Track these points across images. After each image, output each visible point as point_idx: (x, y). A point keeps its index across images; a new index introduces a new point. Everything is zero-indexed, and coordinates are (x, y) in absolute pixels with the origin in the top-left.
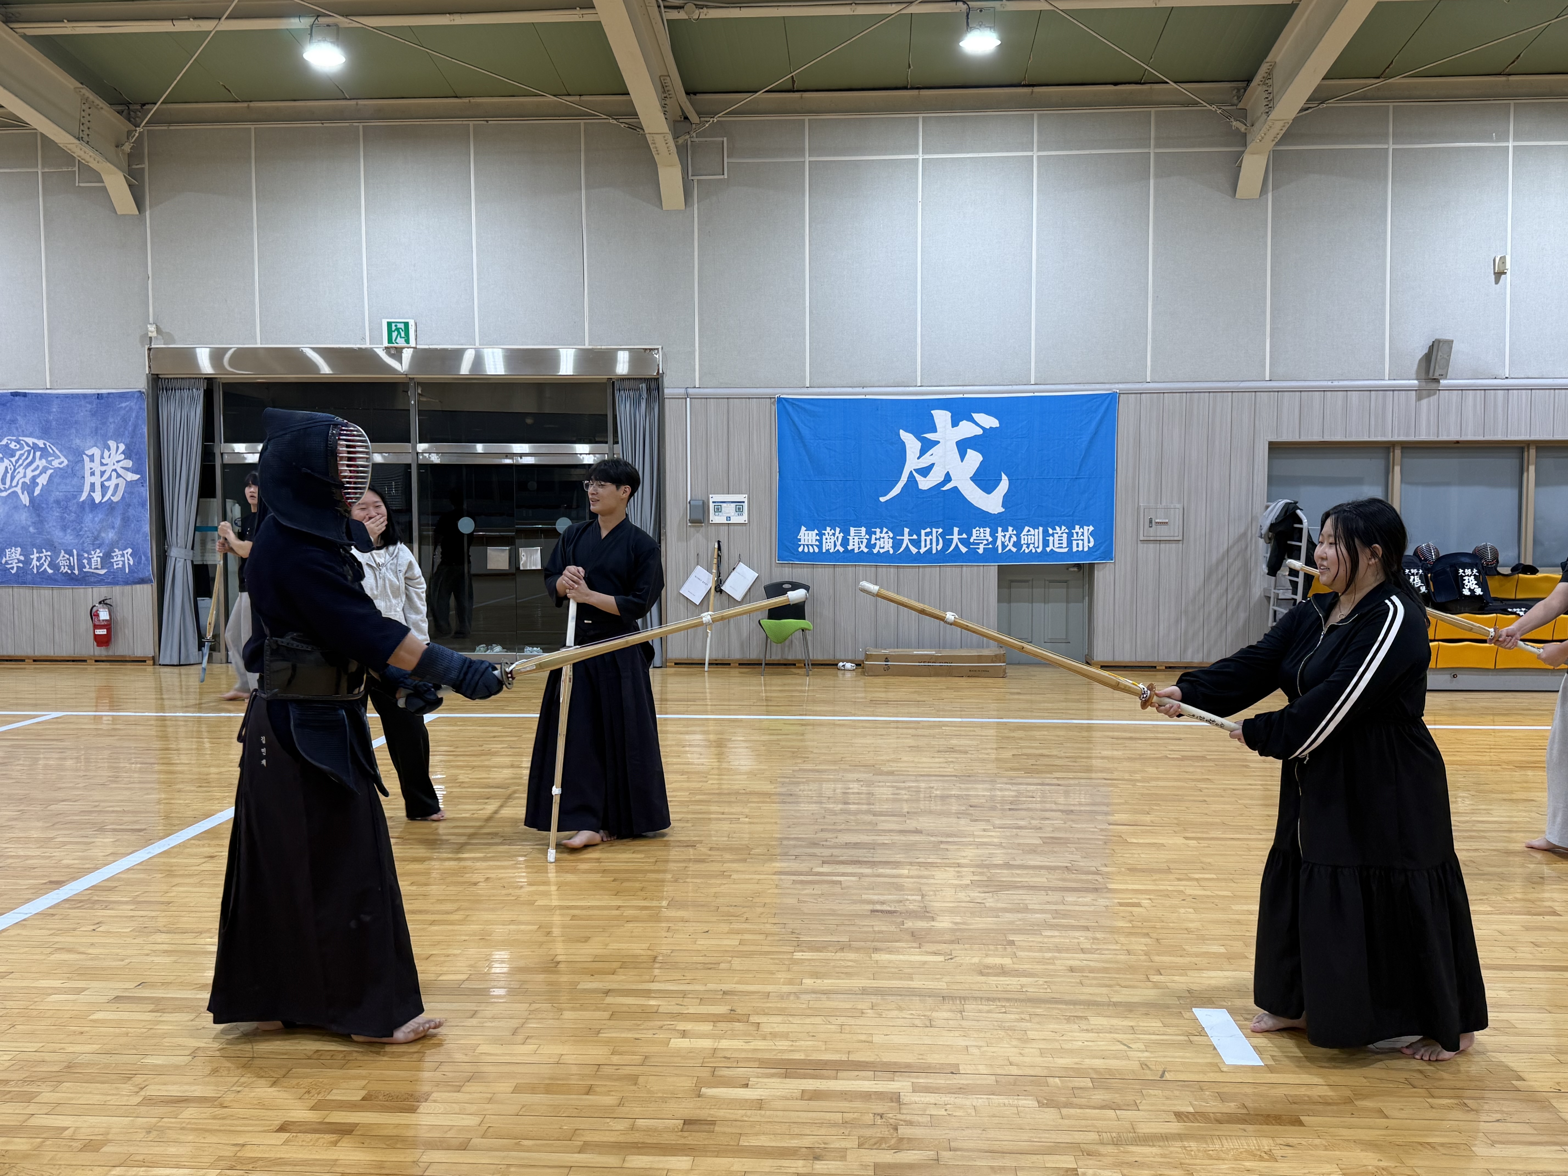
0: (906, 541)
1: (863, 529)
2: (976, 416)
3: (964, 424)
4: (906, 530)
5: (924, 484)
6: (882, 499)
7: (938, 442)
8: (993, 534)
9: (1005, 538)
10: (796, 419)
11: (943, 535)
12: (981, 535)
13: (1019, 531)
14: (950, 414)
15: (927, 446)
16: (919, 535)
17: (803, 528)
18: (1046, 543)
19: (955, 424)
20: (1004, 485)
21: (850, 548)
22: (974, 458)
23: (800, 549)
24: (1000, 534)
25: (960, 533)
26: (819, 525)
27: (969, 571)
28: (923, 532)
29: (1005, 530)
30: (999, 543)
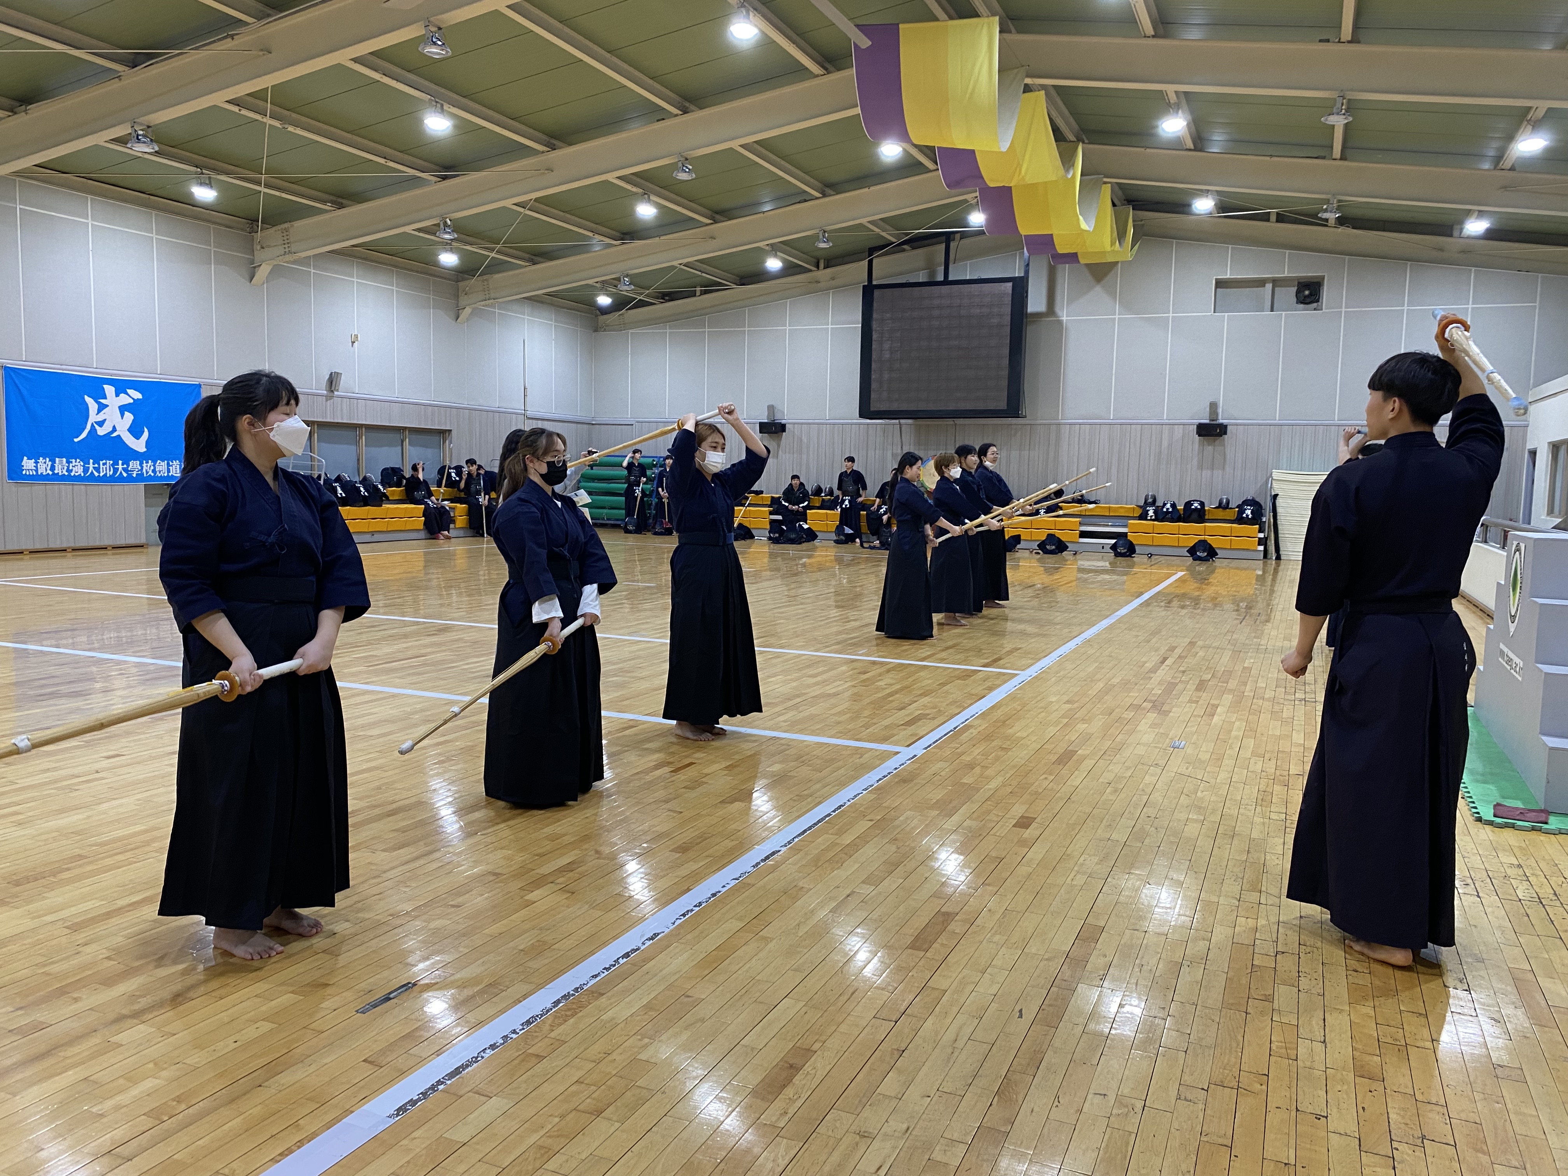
0: (91, 469)
1: (64, 460)
2: (129, 391)
3: (122, 395)
4: (91, 461)
5: (101, 431)
6: (76, 440)
7: (107, 406)
8: (141, 464)
9: (148, 467)
10: (17, 382)
11: (113, 465)
12: (134, 465)
13: (155, 462)
14: (113, 389)
15: (102, 407)
16: (99, 465)
17: (25, 458)
18: (169, 471)
19: (117, 395)
20: (146, 434)
21: (56, 472)
22: (129, 417)
23: (24, 472)
24: (145, 465)
25: (123, 464)
26: (34, 456)
27: (128, 487)
28: (101, 463)
29: (147, 462)
30: (144, 471)
